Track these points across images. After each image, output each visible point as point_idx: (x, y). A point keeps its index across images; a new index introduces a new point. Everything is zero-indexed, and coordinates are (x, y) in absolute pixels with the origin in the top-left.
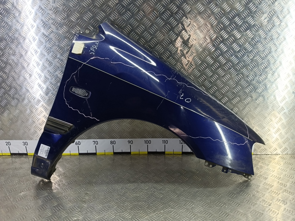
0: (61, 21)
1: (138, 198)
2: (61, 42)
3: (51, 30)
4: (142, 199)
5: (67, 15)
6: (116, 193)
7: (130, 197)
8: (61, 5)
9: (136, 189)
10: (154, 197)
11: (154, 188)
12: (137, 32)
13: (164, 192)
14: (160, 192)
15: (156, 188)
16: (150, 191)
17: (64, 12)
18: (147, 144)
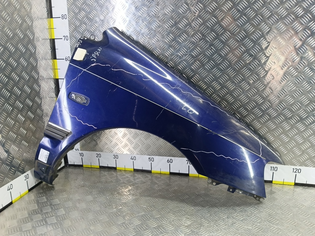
0: (167, 29)
1: (251, 231)
2: (165, 51)
3: (157, 38)
4: (256, 232)
5: (175, 22)
6: (223, 223)
7: (240, 229)
8: (169, 11)
9: (246, 221)
10: (271, 232)
11: (269, 222)
12: (252, 39)
13: (283, 228)
14: (277, 227)
15: (271, 222)
16: (264, 224)
17: (172, 19)
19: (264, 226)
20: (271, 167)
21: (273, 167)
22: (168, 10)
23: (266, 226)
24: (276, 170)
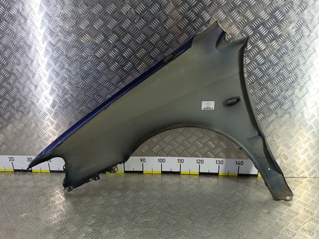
0: (69, 29)
1: (148, 223)
2: (69, 52)
3: (59, 38)
4: (153, 224)
5: (76, 22)
6: (125, 218)
7: (140, 222)
9: (147, 213)
10: (166, 222)
11: (167, 213)
12: (152, 42)
13: (178, 218)
14: (173, 217)
15: (169, 212)
16: (162, 216)
17: (72, 19)
18: (161, 163)
19: (162, 217)
20: (178, 159)
21: (180, 160)
22: (68, 10)
23: (163, 217)
24: (182, 162)
